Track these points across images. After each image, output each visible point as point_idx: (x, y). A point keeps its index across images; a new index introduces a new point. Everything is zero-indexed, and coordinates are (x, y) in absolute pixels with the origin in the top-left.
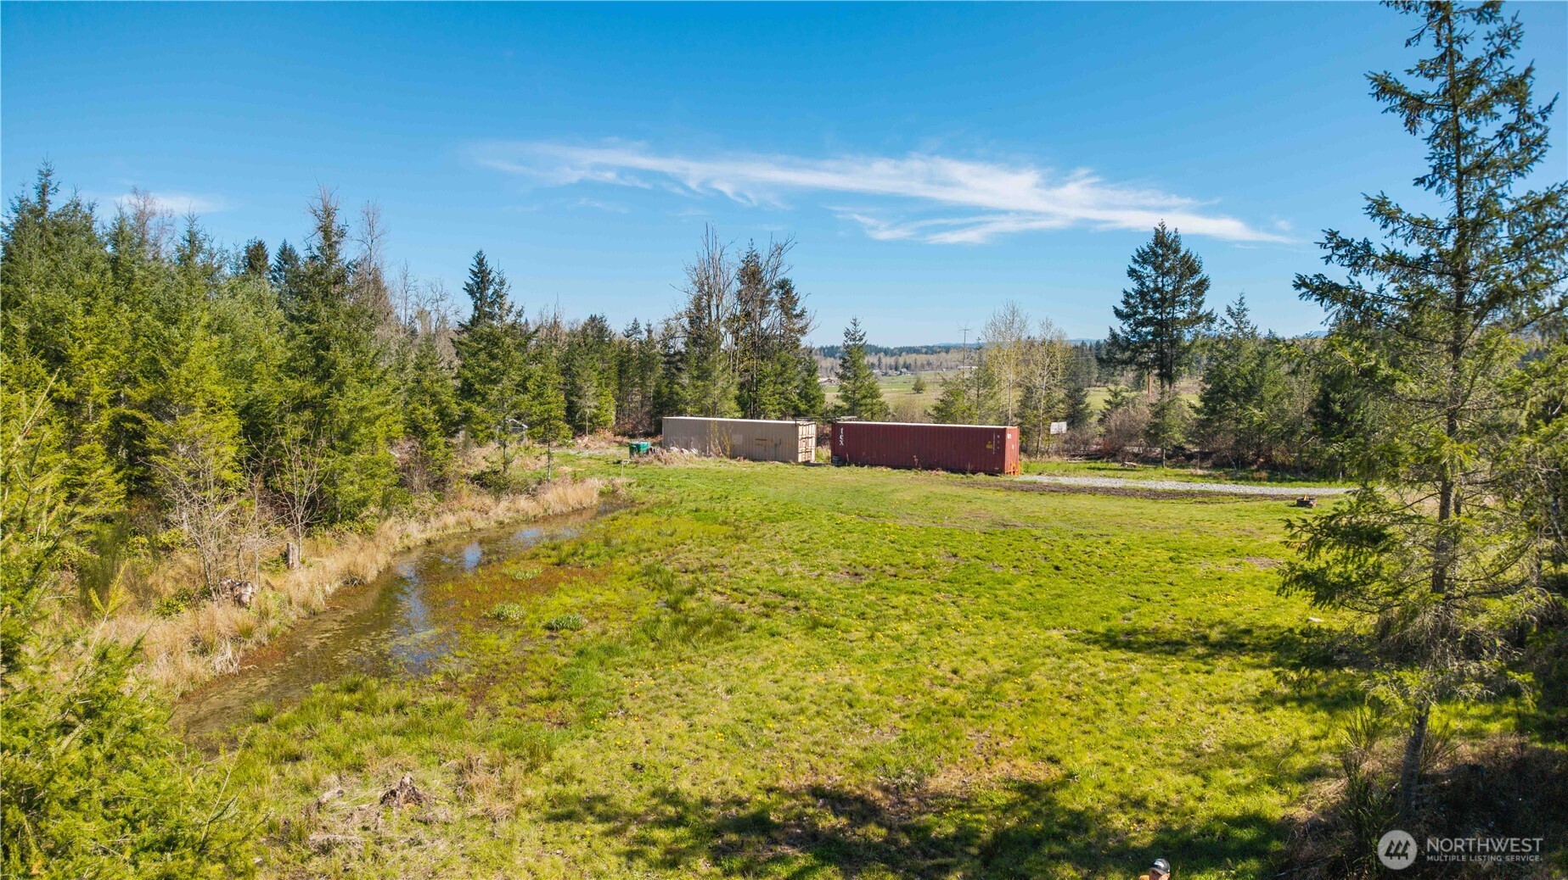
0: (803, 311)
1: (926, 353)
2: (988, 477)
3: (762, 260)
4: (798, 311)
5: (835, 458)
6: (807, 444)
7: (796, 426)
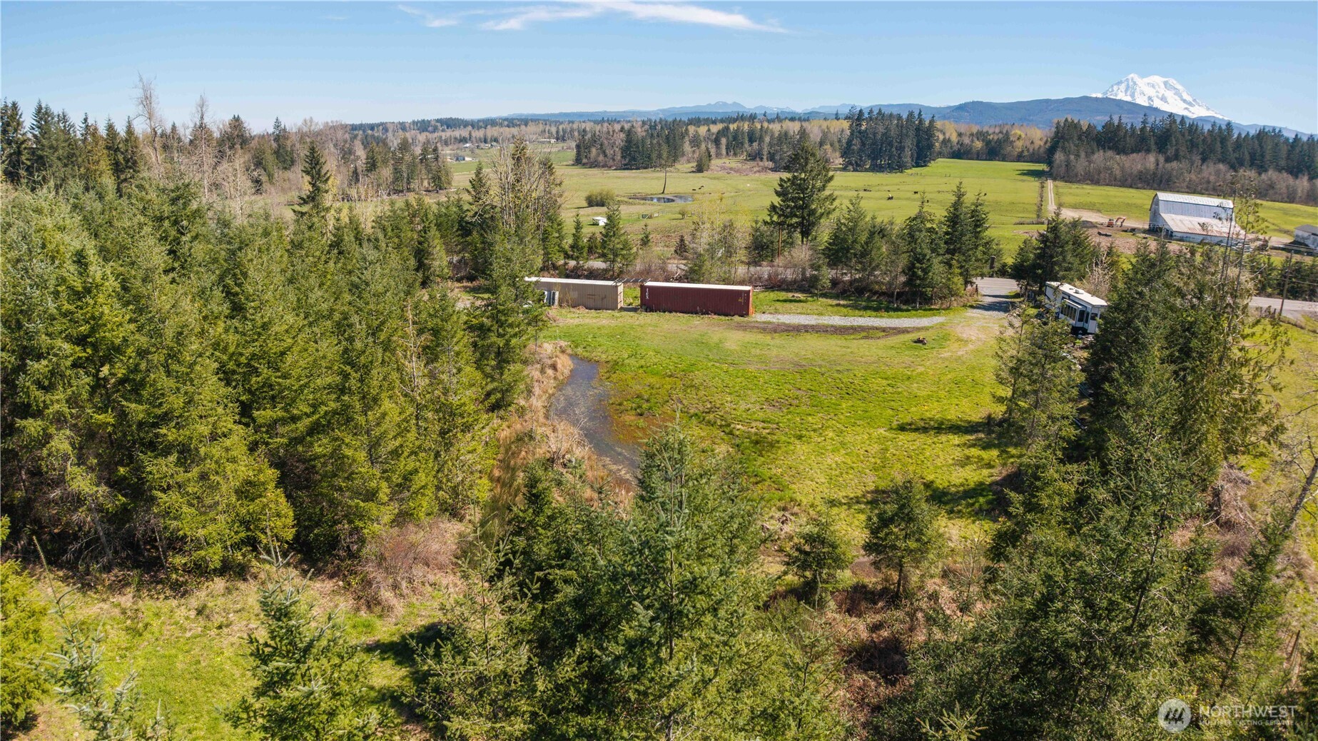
2: (743, 319)
5: (647, 305)
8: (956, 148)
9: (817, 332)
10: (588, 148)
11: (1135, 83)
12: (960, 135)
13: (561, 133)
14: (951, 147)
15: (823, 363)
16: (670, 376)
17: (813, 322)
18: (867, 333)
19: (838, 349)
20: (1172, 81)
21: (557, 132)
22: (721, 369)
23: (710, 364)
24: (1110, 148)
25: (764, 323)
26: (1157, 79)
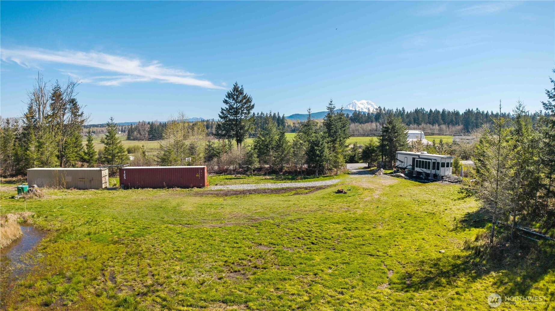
0: (82, 113)
1: (100, 127)
2: (200, 189)
3: (62, 90)
4: (80, 113)
5: (123, 185)
6: (105, 179)
7: (101, 171)
8: (293, 128)
9: (259, 193)
10: (133, 132)
11: (356, 104)
12: (294, 123)
13: (124, 129)
14: (291, 128)
15: (274, 215)
16: (115, 243)
17: (254, 188)
18: (297, 191)
19: (281, 203)
20: (370, 102)
21: (122, 129)
22: (174, 230)
23: (163, 227)
24: (357, 122)
25: (217, 190)
26: (364, 101)
